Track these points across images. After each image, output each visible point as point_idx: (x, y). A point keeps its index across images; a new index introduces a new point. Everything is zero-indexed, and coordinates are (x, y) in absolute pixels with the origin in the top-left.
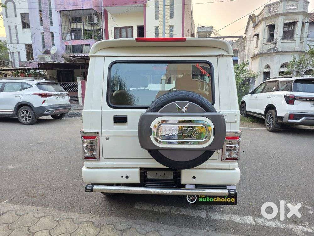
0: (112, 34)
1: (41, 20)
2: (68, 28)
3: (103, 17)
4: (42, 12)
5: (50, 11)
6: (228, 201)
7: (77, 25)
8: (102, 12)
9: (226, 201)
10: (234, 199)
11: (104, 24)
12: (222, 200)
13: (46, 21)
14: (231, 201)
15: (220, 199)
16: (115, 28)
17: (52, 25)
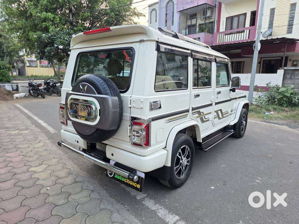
0: (223, 25)
1: (166, 22)
2: (184, 25)
3: (217, 9)
4: (167, 15)
5: (173, 12)
6: (135, 186)
7: (191, 21)
8: (216, 5)
9: (133, 185)
10: (139, 186)
11: (216, 16)
12: (130, 183)
13: (169, 22)
14: (137, 187)
15: (129, 181)
16: (227, 18)
17: (173, 25)
